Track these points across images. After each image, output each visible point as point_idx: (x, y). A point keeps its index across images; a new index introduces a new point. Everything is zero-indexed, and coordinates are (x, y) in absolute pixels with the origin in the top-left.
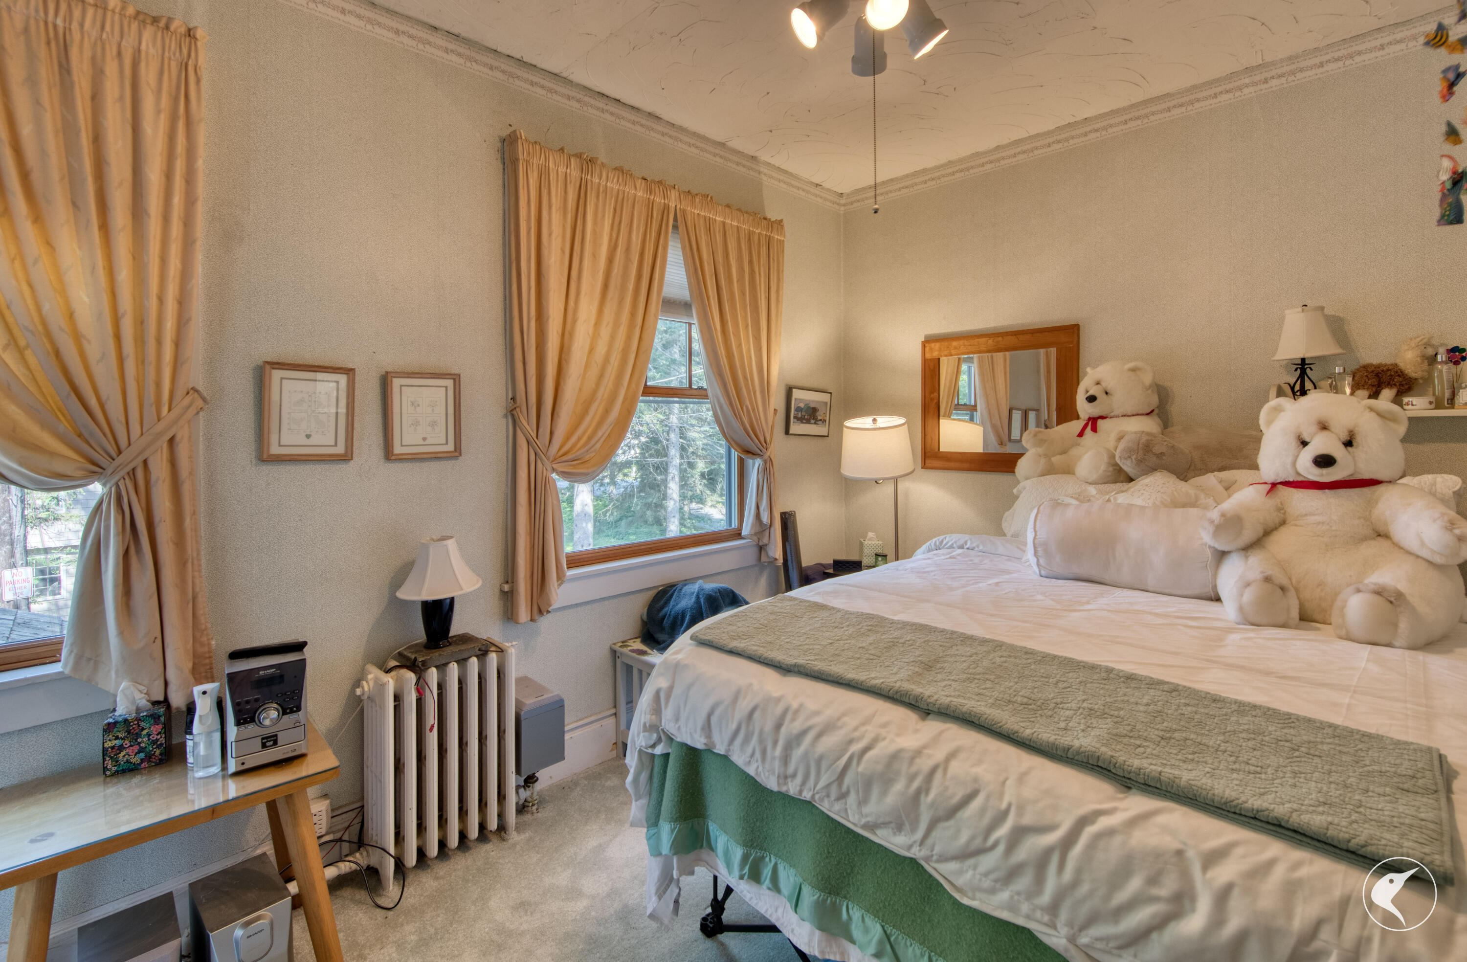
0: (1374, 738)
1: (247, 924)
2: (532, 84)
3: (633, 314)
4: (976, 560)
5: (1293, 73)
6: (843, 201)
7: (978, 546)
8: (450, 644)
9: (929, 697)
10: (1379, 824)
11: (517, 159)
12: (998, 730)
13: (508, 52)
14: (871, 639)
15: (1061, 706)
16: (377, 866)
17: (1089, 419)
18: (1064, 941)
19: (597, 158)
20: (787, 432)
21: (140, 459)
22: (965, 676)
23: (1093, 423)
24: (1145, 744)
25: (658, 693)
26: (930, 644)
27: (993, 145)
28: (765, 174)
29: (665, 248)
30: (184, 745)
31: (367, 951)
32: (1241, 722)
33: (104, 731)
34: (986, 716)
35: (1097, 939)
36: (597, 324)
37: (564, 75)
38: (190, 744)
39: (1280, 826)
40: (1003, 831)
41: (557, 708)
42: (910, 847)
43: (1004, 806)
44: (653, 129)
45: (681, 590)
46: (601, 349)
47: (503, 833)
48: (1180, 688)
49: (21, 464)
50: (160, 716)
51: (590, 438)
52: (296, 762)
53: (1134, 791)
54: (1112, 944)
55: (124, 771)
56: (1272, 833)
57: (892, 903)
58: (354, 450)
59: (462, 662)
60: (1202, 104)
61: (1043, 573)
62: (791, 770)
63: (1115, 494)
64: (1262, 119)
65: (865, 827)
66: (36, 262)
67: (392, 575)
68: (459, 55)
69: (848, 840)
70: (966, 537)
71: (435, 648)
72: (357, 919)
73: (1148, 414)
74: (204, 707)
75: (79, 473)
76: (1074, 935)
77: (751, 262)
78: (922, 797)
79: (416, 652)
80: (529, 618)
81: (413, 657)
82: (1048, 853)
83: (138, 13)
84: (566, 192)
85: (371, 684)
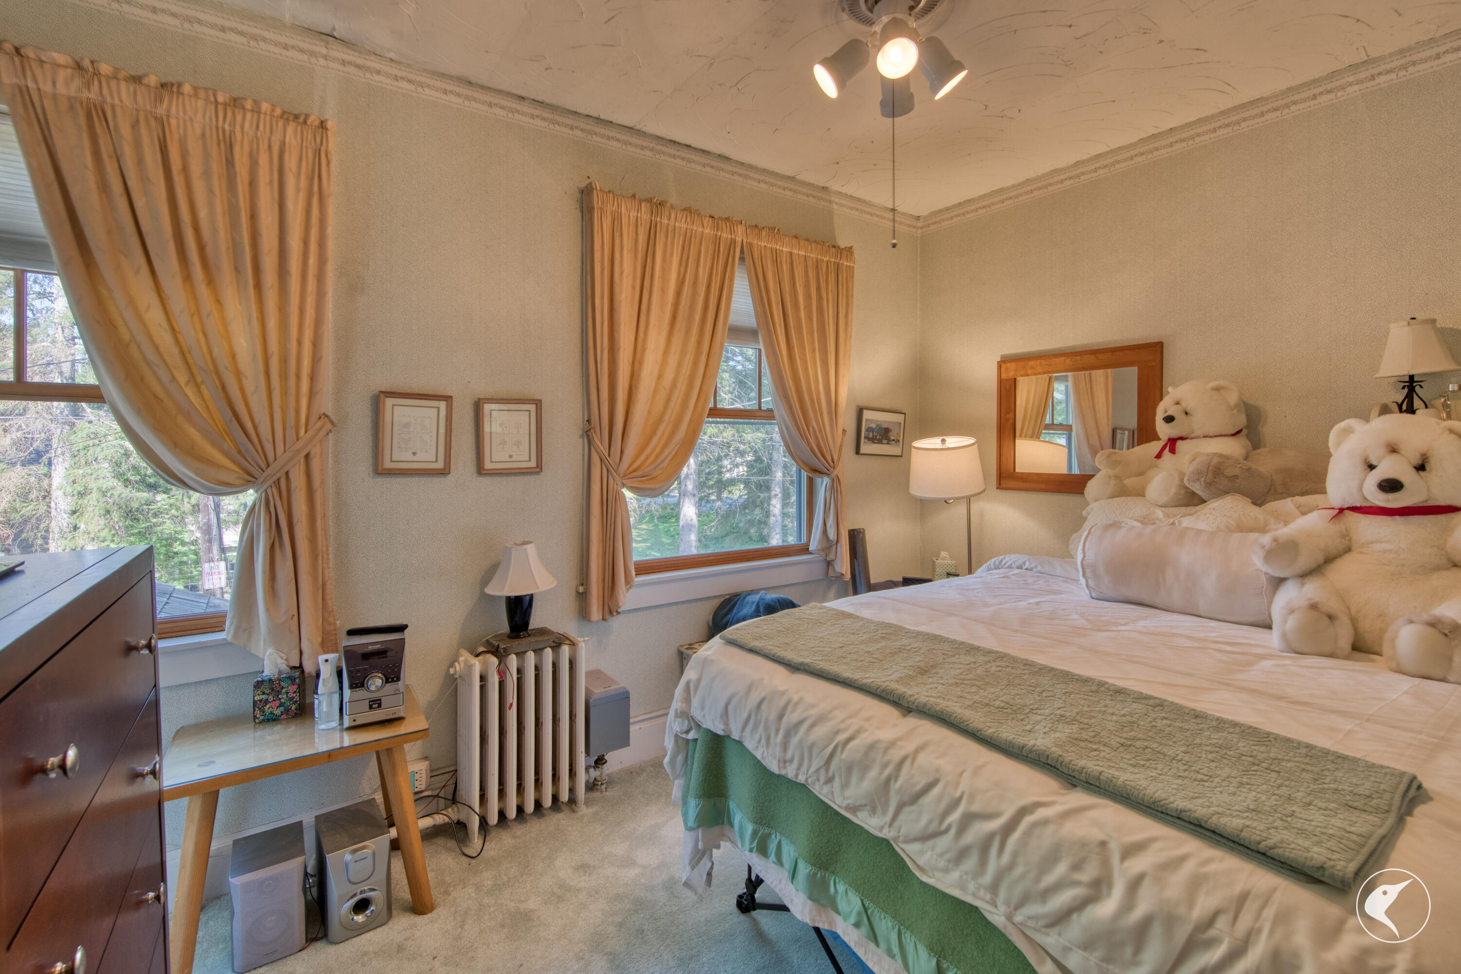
0: (1349, 760)
1: (355, 851)
2: (609, 138)
3: (699, 342)
4: (1030, 580)
5: (1404, 67)
6: (920, 224)
7: (1036, 567)
8: (529, 635)
9: (910, 696)
10: (1299, 832)
11: (593, 208)
12: (965, 728)
13: (587, 113)
14: (880, 645)
15: (1035, 711)
16: (465, 821)
17: (1169, 440)
18: (1003, 919)
19: (666, 202)
20: (858, 452)
21: (284, 471)
22: (953, 681)
23: (1172, 444)
24: (1102, 748)
25: (688, 684)
26: (934, 652)
27: (1073, 161)
28: (836, 203)
29: (732, 280)
30: (313, 703)
31: (451, 889)
32: (1212, 737)
33: (255, 687)
34: (955, 715)
35: (1029, 918)
36: (666, 352)
37: (638, 127)
38: (316, 702)
39: (1201, 826)
40: (955, 817)
41: (623, 698)
42: (882, 828)
43: (958, 794)
44: (722, 170)
45: (744, 599)
46: (669, 375)
47: (574, 805)
48: (1166, 704)
49: (197, 474)
50: (295, 679)
51: (657, 457)
52: (396, 723)
53: (1078, 788)
54: (1041, 923)
55: (268, 720)
56: (1192, 832)
57: (871, 880)
58: (452, 466)
59: (538, 651)
60: (1299, 106)
61: (1094, 594)
62: (789, 756)
63: (1181, 517)
64: (1368, 120)
65: (848, 808)
66: (208, 316)
67: (483, 573)
68: (544, 119)
69: (837, 821)
70: (1026, 557)
71: (516, 638)
72: (447, 863)
73: (1233, 435)
74: (327, 673)
75: (237, 482)
76: (1011, 912)
77: (818, 289)
78: (892, 782)
79: (500, 641)
80: (601, 617)
81: (496, 644)
82: (990, 837)
83: (284, 113)
84: (637, 234)
85: (462, 665)
